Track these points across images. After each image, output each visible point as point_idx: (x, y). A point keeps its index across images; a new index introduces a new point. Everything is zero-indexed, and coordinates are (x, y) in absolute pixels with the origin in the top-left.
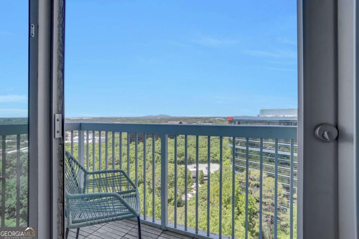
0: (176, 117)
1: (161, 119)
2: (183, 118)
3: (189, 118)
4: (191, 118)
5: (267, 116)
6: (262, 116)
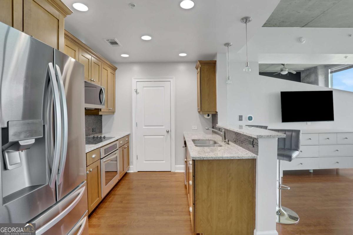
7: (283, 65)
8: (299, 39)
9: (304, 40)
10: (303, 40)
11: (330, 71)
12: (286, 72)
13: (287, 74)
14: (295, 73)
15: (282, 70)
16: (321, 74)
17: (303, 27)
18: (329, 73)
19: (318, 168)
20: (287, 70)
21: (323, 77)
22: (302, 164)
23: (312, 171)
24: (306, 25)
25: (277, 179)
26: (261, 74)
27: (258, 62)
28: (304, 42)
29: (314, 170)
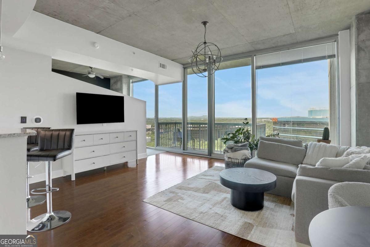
0: (220, 118)
1: (205, 120)
2: (227, 119)
3: (233, 119)
4: (235, 119)
5: (316, 117)
6: (311, 117)
7: (91, 68)
8: (93, 44)
9: (98, 46)
10: (96, 46)
11: (131, 81)
12: (93, 75)
13: (95, 77)
14: (102, 78)
15: (89, 73)
16: (125, 83)
17: (97, 33)
18: (131, 83)
19: (109, 165)
20: (94, 74)
21: (127, 85)
22: (94, 163)
23: (105, 169)
24: (99, 32)
25: (46, 184)
26: (53, 70)
27: (51, 57)
28: (98, 47)
29: (107, 167)
